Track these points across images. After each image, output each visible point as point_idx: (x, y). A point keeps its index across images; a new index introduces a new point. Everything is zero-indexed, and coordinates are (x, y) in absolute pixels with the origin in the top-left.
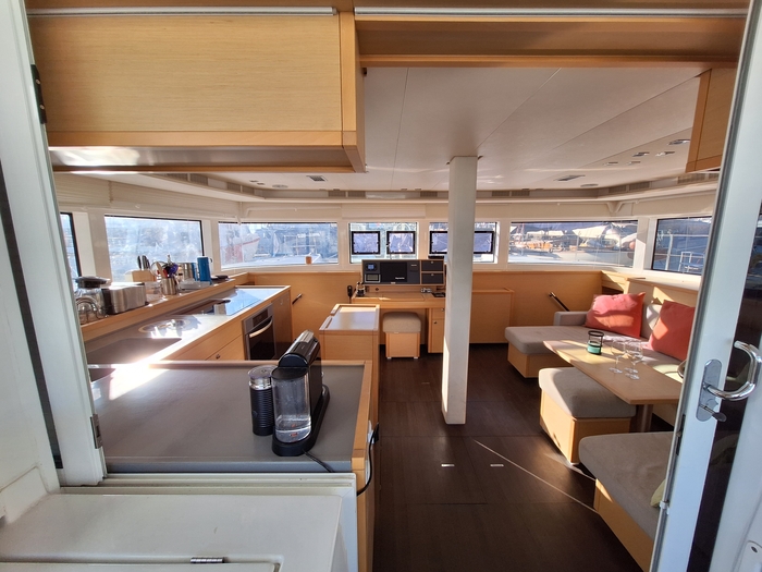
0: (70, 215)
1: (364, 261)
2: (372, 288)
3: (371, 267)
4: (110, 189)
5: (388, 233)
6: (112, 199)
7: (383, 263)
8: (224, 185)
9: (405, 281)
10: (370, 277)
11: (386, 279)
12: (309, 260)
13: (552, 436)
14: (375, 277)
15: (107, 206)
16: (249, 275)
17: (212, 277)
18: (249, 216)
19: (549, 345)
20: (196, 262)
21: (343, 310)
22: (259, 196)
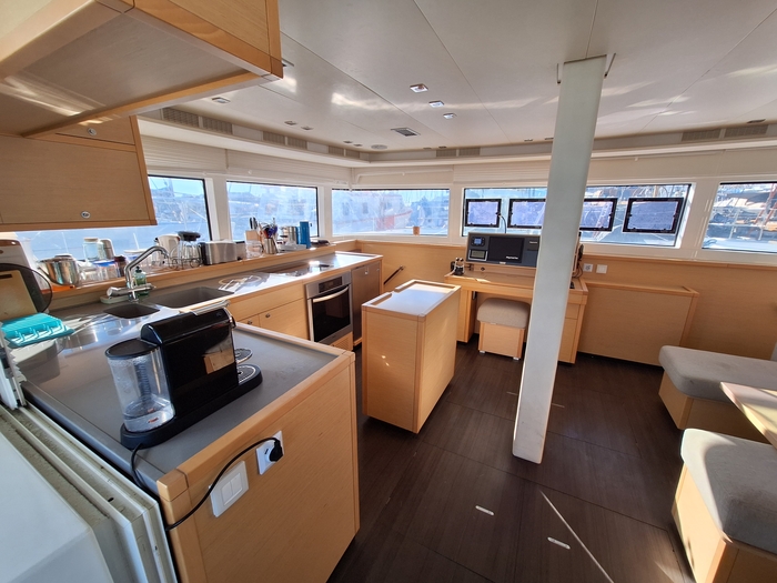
0: (203, 180)
1: (470, 234)
2: (477, 267)
3: (478, 241)
4: (227, 156)
5: (512, 201)
6: (228, 166)
7: (494, 238)
8: (326, 149)
9: (518, 262)
10: (475, 254)
11: (493, 258)
12: (416, 230)
13: (685, 540)
14: (481, 254)
15: (224, 172)
16: (357, 242)
17: (312, 240)
18: (359, 182)
19: (729, 390)
20: (298, 225)
21: (416, 287)
22: (366, 160)
